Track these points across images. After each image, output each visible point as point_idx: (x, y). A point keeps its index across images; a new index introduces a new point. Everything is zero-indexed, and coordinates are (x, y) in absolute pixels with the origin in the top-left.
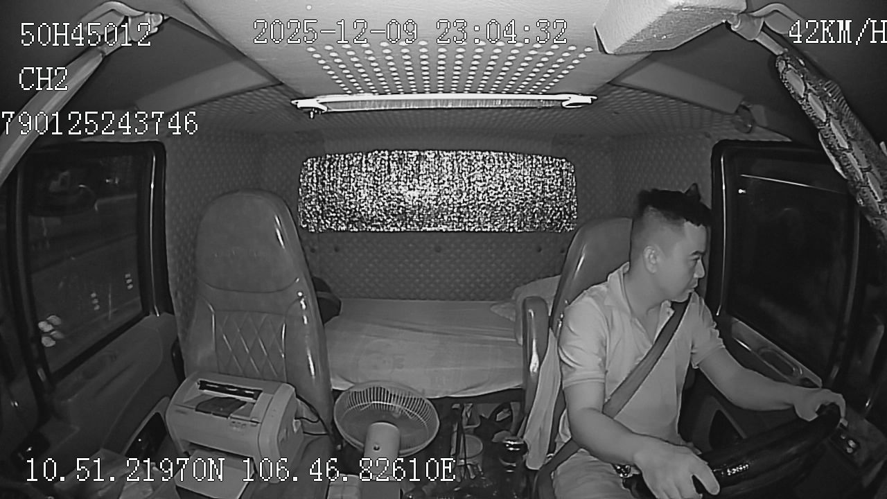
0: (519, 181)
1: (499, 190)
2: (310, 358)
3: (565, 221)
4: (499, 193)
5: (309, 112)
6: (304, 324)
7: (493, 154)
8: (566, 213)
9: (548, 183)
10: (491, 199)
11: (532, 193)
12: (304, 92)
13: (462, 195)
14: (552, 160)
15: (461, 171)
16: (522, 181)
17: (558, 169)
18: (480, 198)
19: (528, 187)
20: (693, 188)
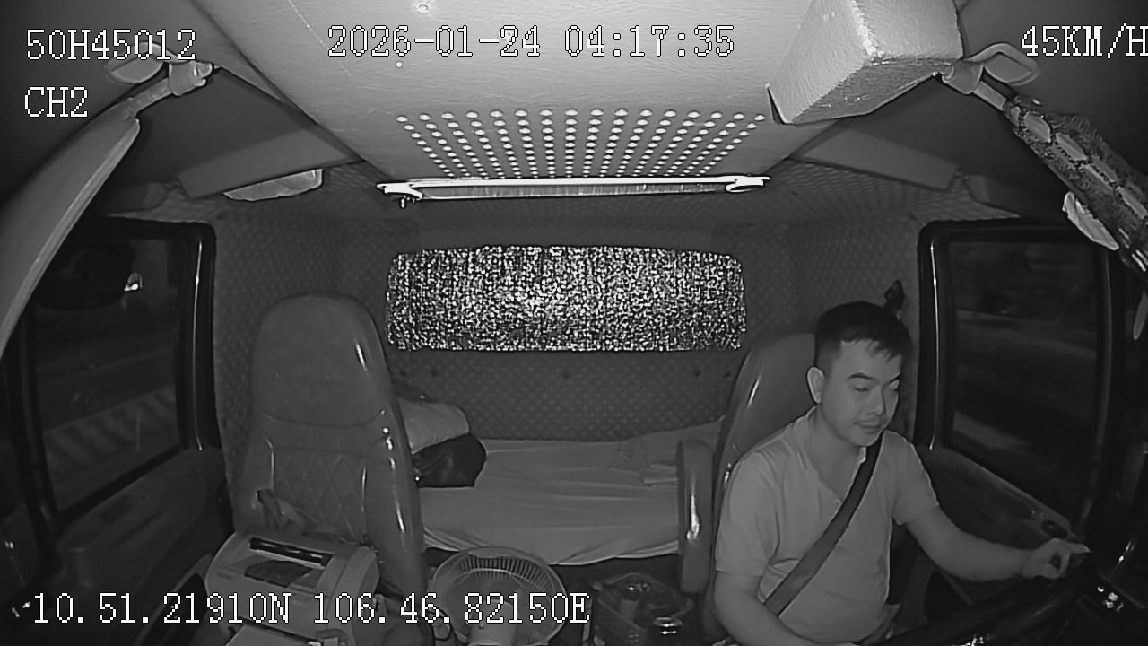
0: (671, 285)
1: (645, 297)
2: (399, 513)
3: (730, 336)
4: (645, 301)
5: (400, 199)
6: (391, 469)
7: (637, 250)
8: (731, 326)
9: (709, 287)
10: (634, 309)
11: (688, 301)
12: (393, 173)
13: (598, 304)
14: (713, 257)
15: (595, 274)
16: (675, 285)
17: (721, 268)
18: (621, 308)
19: (683, 293)
20: (895, 287)
